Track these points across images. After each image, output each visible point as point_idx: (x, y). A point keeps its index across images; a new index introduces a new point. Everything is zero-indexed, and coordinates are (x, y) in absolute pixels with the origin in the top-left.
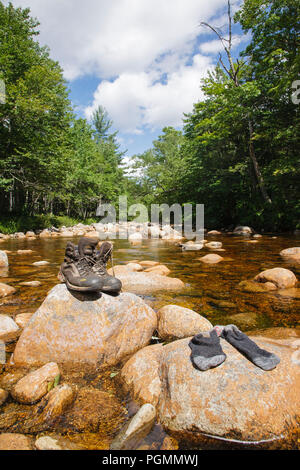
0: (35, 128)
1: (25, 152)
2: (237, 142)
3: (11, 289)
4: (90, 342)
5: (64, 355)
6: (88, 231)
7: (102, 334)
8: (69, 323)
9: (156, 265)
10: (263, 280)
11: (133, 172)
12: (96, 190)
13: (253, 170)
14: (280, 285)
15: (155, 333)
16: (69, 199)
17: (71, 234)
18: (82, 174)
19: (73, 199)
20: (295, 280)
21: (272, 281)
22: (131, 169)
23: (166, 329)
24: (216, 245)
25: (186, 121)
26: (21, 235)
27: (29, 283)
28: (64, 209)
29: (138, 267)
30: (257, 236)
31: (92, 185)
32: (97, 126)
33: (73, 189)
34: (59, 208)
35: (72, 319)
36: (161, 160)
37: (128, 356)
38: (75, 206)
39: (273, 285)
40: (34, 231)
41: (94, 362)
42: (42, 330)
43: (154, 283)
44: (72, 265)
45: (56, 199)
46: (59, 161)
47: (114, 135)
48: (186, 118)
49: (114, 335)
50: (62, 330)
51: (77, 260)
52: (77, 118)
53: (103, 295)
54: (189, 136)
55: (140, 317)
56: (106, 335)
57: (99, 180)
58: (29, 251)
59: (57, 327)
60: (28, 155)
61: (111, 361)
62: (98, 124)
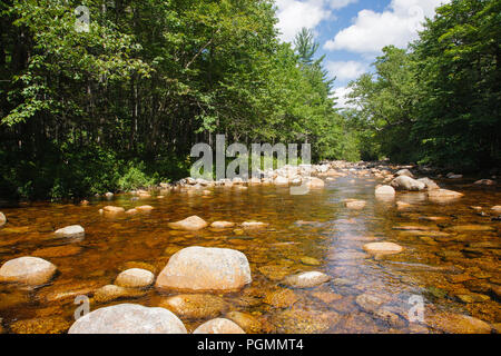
1: (231, 85)
16: (274, 135)
32: (301, 51)
45: (261, 137)
47: (321, 61)
62: (303, 49)
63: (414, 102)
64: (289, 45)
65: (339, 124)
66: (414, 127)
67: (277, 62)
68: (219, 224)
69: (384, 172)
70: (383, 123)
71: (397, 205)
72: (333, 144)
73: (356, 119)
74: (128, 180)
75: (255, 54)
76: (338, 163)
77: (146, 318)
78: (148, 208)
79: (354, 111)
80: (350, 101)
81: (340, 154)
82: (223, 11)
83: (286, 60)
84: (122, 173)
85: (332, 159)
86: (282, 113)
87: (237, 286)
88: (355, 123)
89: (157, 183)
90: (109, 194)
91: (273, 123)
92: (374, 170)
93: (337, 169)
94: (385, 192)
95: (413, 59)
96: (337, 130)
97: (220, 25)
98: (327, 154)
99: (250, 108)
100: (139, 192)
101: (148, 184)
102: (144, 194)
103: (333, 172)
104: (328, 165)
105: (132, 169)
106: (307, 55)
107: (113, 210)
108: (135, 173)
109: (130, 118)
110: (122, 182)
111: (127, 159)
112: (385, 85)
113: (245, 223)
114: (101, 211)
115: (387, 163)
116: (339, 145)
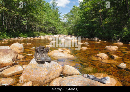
0: (33, 6)
1: (30, 13)
2: (96, 11)
3: (23, 57)
4: (41, 76)
5: (34, 79)
6: (49, 37)
7: (45, 74)
8: (36, 70)
9: (67, 50)
10: (98, 57)
11: (63, 20)
12: (52, 25)
13: (100, 20)
14: (103, 59)
15: (62, 73)
16: (44, 27)
17: (44, 38)
18: (48, 20)
19: (45, 27)
20: (107, 57)
21: (100, 57)
22: (62, 19)
23: (65, 72)
24: (87, 43)
25: (80, 4)
26: (29, 38)
27: (28, 55)
28: (42, 30)
29: (62, 50)
30: (100, 41)
31: (51, 23)
32: (53, 5)
33: (45, 24)
34: (40, 30)
35: (37, 69)
36: (72, 16)
37: (52, 80)
38: (46, 30)
39: (100, 58)
40: (33, 37)
41: (43, 81)
42: (28, 72)
43: (65, 56)
44: (37, 53)
45: (40, 27)
46: (40, 16)
47: (58, 8)
48: (80, 3)
49: (49, 74)
50: (34, 72)
51: (38, 52)
52: (46, 2)
53: (46, 62)
54: (81, 9)
55: (57, 69)
56: (46, 74)
57: (53, 22)
58: (30, 44)
59: (32, 71)
60: (31, 14)
61: (47, 81)
64: (49, 3)
81: (63, 33)
85: (60, 34)
89: (10, 38)
116: (62, 31)
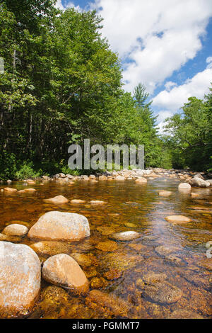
1: (91, 115)
26: (86, 177)
47: (149, 104)
62: (138, 96)
63: (206, 132)
64: (130, 94)
65: (159, 145)
66: (206, 148)
67: (122, 104)
68: (76, 201)
69: (186, 176)
70: (187, 145)
71: (191, 195)
72: (155, 157)
73: (170, 142)
74: (22, 173)
75: (107, 97)
76: (158, 170)
77: (13, 250)
78: (32, 190)
79: (169, 137)
80: (166, 131)
81: (159, 164)
82: (88, 70)
83: (127, 103)
84: (19, 169)
85: (154, 166)
86: (123, 135)
87: (79, 238)
88: (169, 144)
89: (41, 176)
90: (9, 181)
91: (117, 141)
92: (180, 174)
93: (157, 173)
94: (185, 187)
95: (207, 106)
96: (157, 148)
97: (86, 78)
98: (151, 163)
99: (103, 131)
100: (29, 181)
101: (35, 176)
102: (31, 182)
103: (154, 174)
104: (152, 170)
105: (25, 166)
106: (140, 100)
107: (10, 190)
108: (27, 168)
109: (26, 134)
110: (18, 174)
111: (22, 160)
112: (188, 121)
113: (92, 201)
114: (2, 190)
115: (189, 170)
116: (159, 158)
